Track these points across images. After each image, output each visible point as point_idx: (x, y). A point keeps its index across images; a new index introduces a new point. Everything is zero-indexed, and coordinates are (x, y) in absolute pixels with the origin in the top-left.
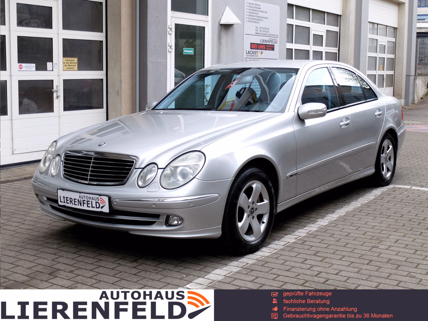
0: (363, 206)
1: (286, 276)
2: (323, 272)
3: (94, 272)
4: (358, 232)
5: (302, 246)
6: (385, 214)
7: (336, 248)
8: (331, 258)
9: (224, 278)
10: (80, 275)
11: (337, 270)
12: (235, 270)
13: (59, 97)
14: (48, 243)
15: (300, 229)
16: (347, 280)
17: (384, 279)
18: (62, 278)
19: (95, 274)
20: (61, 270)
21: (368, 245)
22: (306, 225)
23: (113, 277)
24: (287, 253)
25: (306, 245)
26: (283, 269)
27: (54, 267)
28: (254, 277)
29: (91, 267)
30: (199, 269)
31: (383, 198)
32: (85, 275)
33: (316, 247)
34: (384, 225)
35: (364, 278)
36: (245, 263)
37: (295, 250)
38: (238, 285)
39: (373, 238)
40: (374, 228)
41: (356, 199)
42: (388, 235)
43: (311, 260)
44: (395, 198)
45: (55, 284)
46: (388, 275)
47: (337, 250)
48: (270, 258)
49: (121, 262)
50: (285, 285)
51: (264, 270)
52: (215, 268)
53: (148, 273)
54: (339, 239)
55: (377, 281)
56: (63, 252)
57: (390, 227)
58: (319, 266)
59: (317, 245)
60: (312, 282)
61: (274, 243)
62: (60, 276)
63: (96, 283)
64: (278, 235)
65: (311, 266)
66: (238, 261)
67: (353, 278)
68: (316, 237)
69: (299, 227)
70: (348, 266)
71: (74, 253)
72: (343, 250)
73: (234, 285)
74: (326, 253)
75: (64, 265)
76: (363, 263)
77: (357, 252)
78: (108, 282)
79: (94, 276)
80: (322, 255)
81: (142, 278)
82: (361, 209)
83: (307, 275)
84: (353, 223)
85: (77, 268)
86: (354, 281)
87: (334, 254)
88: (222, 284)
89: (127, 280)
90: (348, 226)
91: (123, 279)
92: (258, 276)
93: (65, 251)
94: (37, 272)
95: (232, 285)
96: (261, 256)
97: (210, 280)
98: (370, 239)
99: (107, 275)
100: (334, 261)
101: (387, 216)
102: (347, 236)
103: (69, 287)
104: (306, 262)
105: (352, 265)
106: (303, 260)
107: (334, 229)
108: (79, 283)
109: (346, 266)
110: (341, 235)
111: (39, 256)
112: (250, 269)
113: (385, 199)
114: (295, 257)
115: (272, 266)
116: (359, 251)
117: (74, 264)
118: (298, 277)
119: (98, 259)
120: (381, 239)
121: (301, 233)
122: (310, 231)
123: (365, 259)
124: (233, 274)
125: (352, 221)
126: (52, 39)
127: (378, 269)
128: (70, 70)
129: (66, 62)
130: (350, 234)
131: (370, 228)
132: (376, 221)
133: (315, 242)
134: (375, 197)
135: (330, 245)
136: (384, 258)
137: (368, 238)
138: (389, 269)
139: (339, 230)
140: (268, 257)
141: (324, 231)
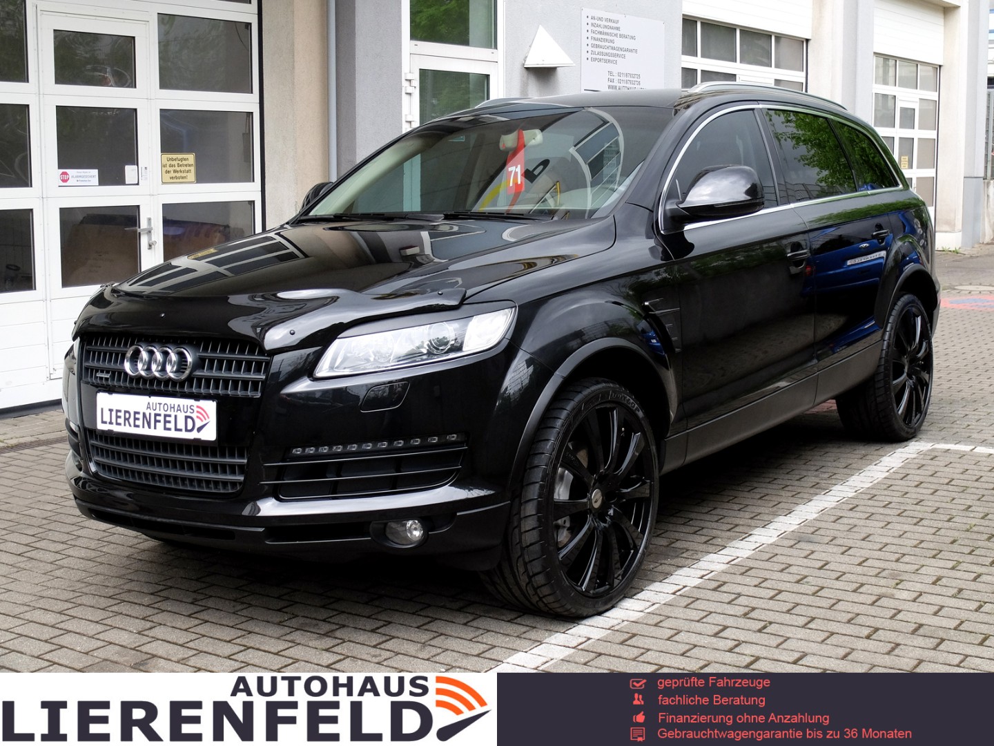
0: (858, 496)
2: (764, 658)
3: (235, 660)
4: (845, 558)
5: (716, 594)
6: (911, 515)
7: (798, 598)
8: (783, 624)
10: (204, 669)
11: (796, 651)
12: (561, 653)
13: (153, 246)
14: (129, 591)
15: (712, 555)
19: (237, 665)
20: (160, 657)
21: (869, 592)
22: (725, 545)
24: (679, 612)
25: (725, 592)
26: (671, 649)
27: (144, 649)
29: (228, 649)
30: (476, 652)
31: (908, 475)
33: (748, 596)
34: (907, 542)
36: (582, 637)
37: (697, 605)
39: (884, 574)
40: (883, 549)
41: (844, 480)
42: (916, 567)
43: (737, 628)
44: (935, 475)
46: (915, 662)
47: (798, 604)
48: (640, 625)
49: (297, 637)
51: (625, 654)
52: (513, 650)
53: (360, 662)
54: (802, 577)
57: (921, 545)
58: (756, 644)
59: (752, 591)
61: (651, 587)
64: (660, 568)
65: (737, 642)
66: (568, 631)
68: (748, 573)
69: (711, 548)
70: (823, 642)
71: (190, 616)
72: (810, 603)
74: (773, 611)
75: (166, 644)
76: (857, 634)
77: (843, 608)
80: (763, 617)
82: (856, 502)
83: (726, 664)
84: (834, 538)
85: (196, 652)
87: (791, 614)
90: (824, 546)
94: (104, 662)
96: (620, 621)
98: (876, 576)
100: (788, 631)
101: (915, 521)
102: (820, 568)
105: (833, 640)
106: (717, 628)
107: (793, 552)
109: (818, 642)
110: (807, 567)
111: (110, 623)
112: (594, 652)
113: (913, 479)
114: (698, 621)
115: (645, 643)
116: (849, 607)
117: (187, 643)
118: (706, 669)
120: (900, 575)
121: (714, 562)
122: (735, 559)
123: (863, 626)
124: (555, 663)
125: (832, 533)
126: (136, 110)
127: (893, 649)
128: (178, 180)
129: (168, 163)
130: (829, 565)
131: (875, 548)
132: (890, 533)
133: (745, 585)
134: (888, 474)
135: (780, 592)
136: (907, 622)
137: (871, 574)
138: (918, 649)
139: (802, 556)
140: (637, 622)
141: (767, 558)
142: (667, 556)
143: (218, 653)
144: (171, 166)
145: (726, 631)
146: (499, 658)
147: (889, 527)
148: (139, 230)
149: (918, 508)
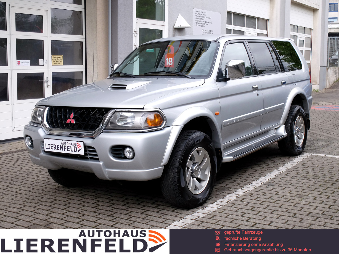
0: (288, 170)
1: (230, 227)
2: (258, 223)
4: (284, 191)
5: (241, 202)
6: (305, 177)
7: (269, 204)
8: (264, 212)
9: (181, 228)
11: (269, 221)
12: (190, 222)
13: (48, 86)
15: (239, 190)
21: (292, 202)
22: (244, 186)
24: (229, 208)
25: (244, 202)
26: (227, 221)
27: (48, 220)
28: (204, 227)
31: (304, 164)
34: (305, 186)
36: (197, 217)
37: (236, 206)
39: (297, 196)
40: (297, 188)
41: (283, 165)
42: (308, 194)
43: (249, 214)
44: (313, 164)
46: (309, 225)
51: (212, 222)
52: (174, 221)
53: (122, 225)
54: (270, 197)
57: (310, 187)
58: (255, 219)
59: (254, 201)
61: (219, 200)
64: (222, 194)
65: (249, 218)
66: (192, 215)
68: (252, 196)
69: (239, 187)
70: (278, 218)
72: (273, 206)
74: (260, 208)
76: (289, 216)
79: (80, 227)
80: (257, 210)
82: (287, 173)
83: (245, 225)
87: (267, 209)
90: (277, 187)
92: (207, 226)
96: (209, 211)
100: (266, 215)
101: (307, 179)
102: (276, 194)
104: (245, 215)
105: (281, 217)
106: (242, 214)
107: (266, 189)
109: (276, 218)
110: (271, 194)
111: (36, 212)
112: (201, 221)
114: (236, 211)
115: (218, 218)
116: (286, 207)
118: (239, 227)
119: (82, 214)
120: (302, 197)
121: (240, 192)
122: (247, 191)
123: (291, 213)
124: (188, 225)
125: (279, 183)
126: (43, 40)
127: (301, 221)
128: (57, 64)
129: (54, 58)
130: (279, 193)
131: (294, 188)
132: (299, 183)
133: (251, 200)
134: (297, 163)
135: (263, 202)
136: (306, 212)
137: (293, 196)
138: (310, 220)
139: (270, 190)
140: (215, 212)
141: (258, 191)
142: (224, 190)
143: (73, 222)
144: (55, 59)
146: (169, 223)
147: (298, 180)
148: (44, 81)
149: (308, 174)
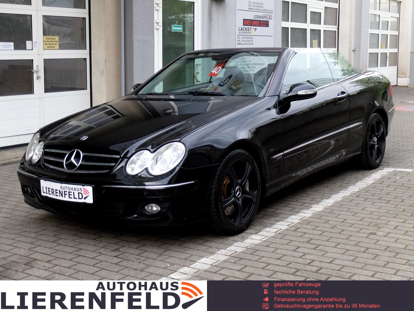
0: (360, 191)
1: (277, 265)
2: (316, 261)
3: (73, 261)
4: (354, 218)
5: (295, 233)
6: (384, 199)
8: (325, 246)
9: (211, 267)
10: (58, 265)
11: (331, 258)
12: (222, 258)
13: (39, 78)
15: (293, 216)
16: (341, 268)
17: (381, 267)
18: (39, 268)
19: (74, 263)
20: (38, 260)
21: (365, 232)
22: (299, 212)
23: (93, 267)
24: (278, 241)
25: (299, 232)
26: (274, 257)
27: (31, 256)
28: (242, 266)
29: (70, 256)
30: (184, 258)
31: (383, 182)
32: (64, 265)
33: (309, 234)
34: (382, 211)
35: (360, 267)
36: (233, 251)
37: (286, 237)
38: (225, 274)
39: (371, 225)
40: (372, 214)
41: (354, 184)
42: (386, 221)
43: (304, 247)
44: (396, 182)
45: (31, 275)
46: (385, 263)
47: (332, 237)
48: (259, 246)
49: (102, 251)
50: (274, 274)
51: (253, 259)
52: (201, 256)
53: (131, 262)
54: (334, 225)
55: (374, 269)
56: (42, 241)
57: (389, 212)
58: (312, 254)
59: (311, 232)
60: (304, 271)
61: (265, 230)
62: (36, 267)
63: (75, 273)
64: (269, 221)
65: (303, 254)
66: (226, 249)
67: (348, 266)
68: (309, 224)
69: (292, 213)
70: (343, 254)
71: (53, 242)
72: (338, 237)
73: (221, 274)
74: (320, 240)
75: (42, 254)
76: (359, 250)
77: (353, 239)
78: (87, 271)
79: (73, 266)
80: (316, 243)
81: (124, 268)
82: (359, 193)
83: (299, 263)
84: (349, 209)
85: (55, 258)
86: (349, 269)
87: (329, 241)
88: (208, 274)
89: (108, 270)
90: (344, 212)
91: (103, 269)
92: (246, 264)
93: (43, 240)
94: (12, 262)
95: (219, 274)
96: (250, 244)
97: (196, 270)
98: (368, 225)
99: (87, 265)
100: (327, 249)
101: (386, 201)
102: (342, 222)
103: (46, 278)
104: (298, 250)
105: (348, 253)
106: (295, 248)
107: (330, 214)
108: (57, 273)
109: (341, 254)
110: (336, 221)
111: (16, 245)
112: (238, 258)
113: (385, 184)
114: (286, 244)
115: (262, 254)
116: (356, 238)
117: (51, 254)
118: (290, 266)
119: (77, 248)
120: (379, 225)
121: (294, 219)
122: (303, 218)
123: (362, 247)
124: (221, 262)
125: (348, 207)
126: (31, 15)
127: (375, 257)
128: (51, 48)
129: (46, 40)
130: (346, 220)
131: (368, 213)
132: (375, 207)
133: (308, 229)
135: (324, 232)
136: (382, 245)
137: (366, 225)
138: (387, 257)
139: (334, 216)
140: (258, 245)
141: (318, 217)
142: (272, 216)
143: (65, 258)
144: (48, 41)
145: (299, 249)
149: (388, 196)
